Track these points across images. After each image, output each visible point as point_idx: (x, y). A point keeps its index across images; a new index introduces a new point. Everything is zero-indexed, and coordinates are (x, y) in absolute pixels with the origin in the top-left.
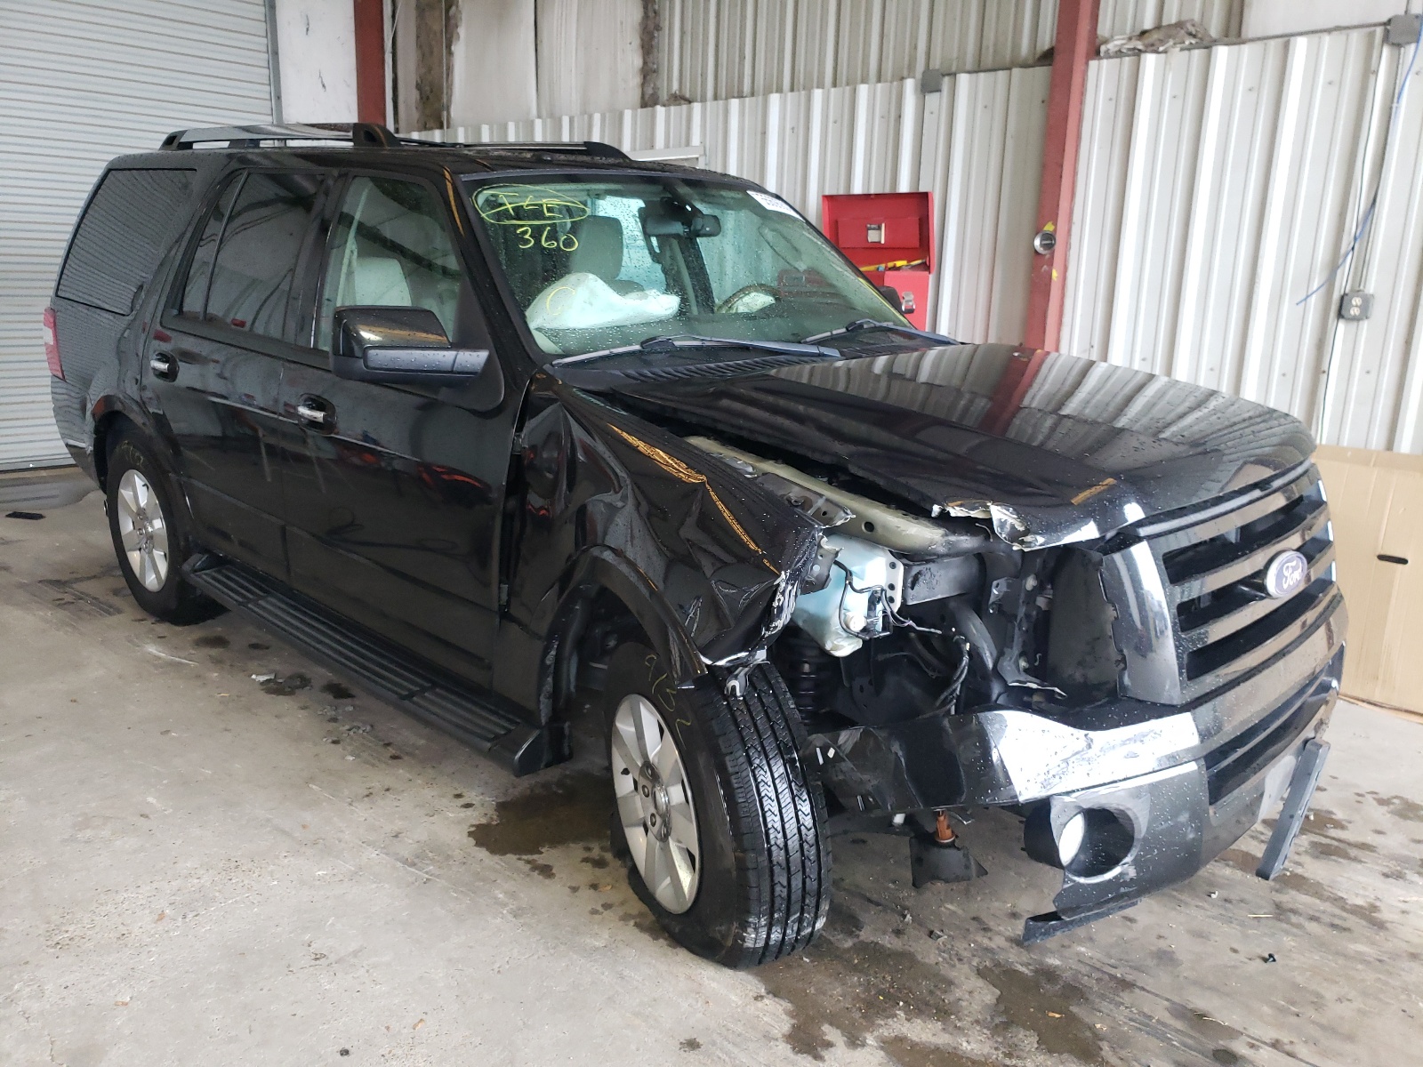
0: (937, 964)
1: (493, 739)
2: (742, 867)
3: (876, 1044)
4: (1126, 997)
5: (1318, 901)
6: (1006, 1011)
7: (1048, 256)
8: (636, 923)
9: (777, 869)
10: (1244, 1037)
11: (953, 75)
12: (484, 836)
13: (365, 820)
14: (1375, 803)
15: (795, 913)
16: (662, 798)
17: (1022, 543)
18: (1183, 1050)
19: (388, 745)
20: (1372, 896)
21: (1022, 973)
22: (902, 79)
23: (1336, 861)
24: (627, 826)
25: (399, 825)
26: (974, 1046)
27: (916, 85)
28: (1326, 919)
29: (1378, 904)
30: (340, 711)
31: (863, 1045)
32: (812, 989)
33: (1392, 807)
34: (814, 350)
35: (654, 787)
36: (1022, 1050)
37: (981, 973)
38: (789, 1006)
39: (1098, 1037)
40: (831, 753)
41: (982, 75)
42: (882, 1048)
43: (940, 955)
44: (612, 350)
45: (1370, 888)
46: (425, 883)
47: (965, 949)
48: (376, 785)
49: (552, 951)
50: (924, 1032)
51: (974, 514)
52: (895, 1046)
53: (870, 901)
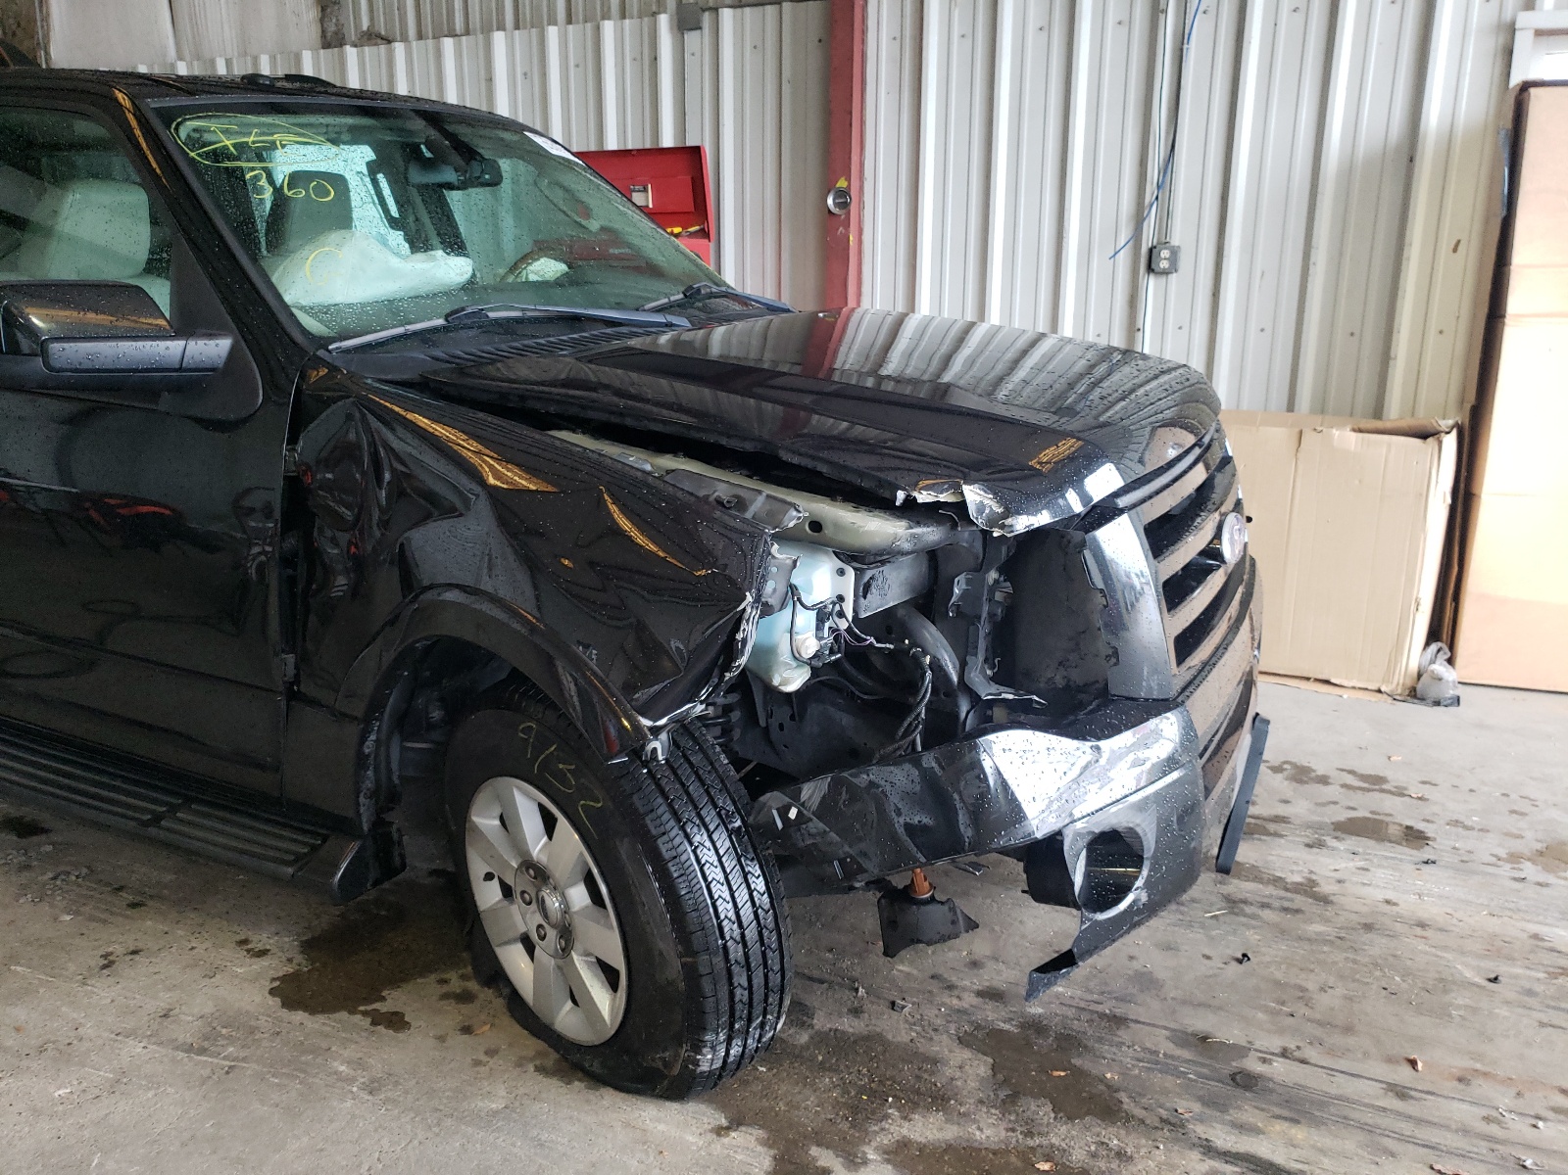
0: (912, 1040)
1: (296, 861)
2: (692, 974)
3: (879, 1159)
4: (1124, 1035)
5: (1261, 886)
6: (1006, 1082)
7: (843, 217)
8: (536, 1067)
9: (735, 969)
10: (1253, 1052)
11: (715, 10)
12: (292, 993)
13: (112, 1001)
14: (1269, 771)
15: (758, 1018)
16: (553, 903)
17: (1002, 527)
18: (1202, 1083)
19: (120, 889)
20: (1306, 870)
21: (1007, 1032)
22: (654, 14)
23: (1260, 840)
24: (499, 945)
25: (164, 999)
26: (988, 1132)
27: (671, 20)
28: (1276, 904)
29: (1314, 877)
30: (33, 854)
31: (865, 1162)
32: (781, 1104)
33: (1285, 773)
34: (660, 318)
35: (539, 891)
36: (1041, 1125)
37: (963, 1041)
38: (761, 1133)
39: (1112, 1088)
40: (793, 813)
41: (747, 10)
42: (888, 1161)
43: (911, 1029)
44: (408, 327)
45: (1301, 863)
46: (227, 1073)
47: (937, 1016)
48: (118, 949)
49: (436, 1130)
50: (927, 1129)
51: (943, 498)
52: (900, 1152)
53: (810, 979)
